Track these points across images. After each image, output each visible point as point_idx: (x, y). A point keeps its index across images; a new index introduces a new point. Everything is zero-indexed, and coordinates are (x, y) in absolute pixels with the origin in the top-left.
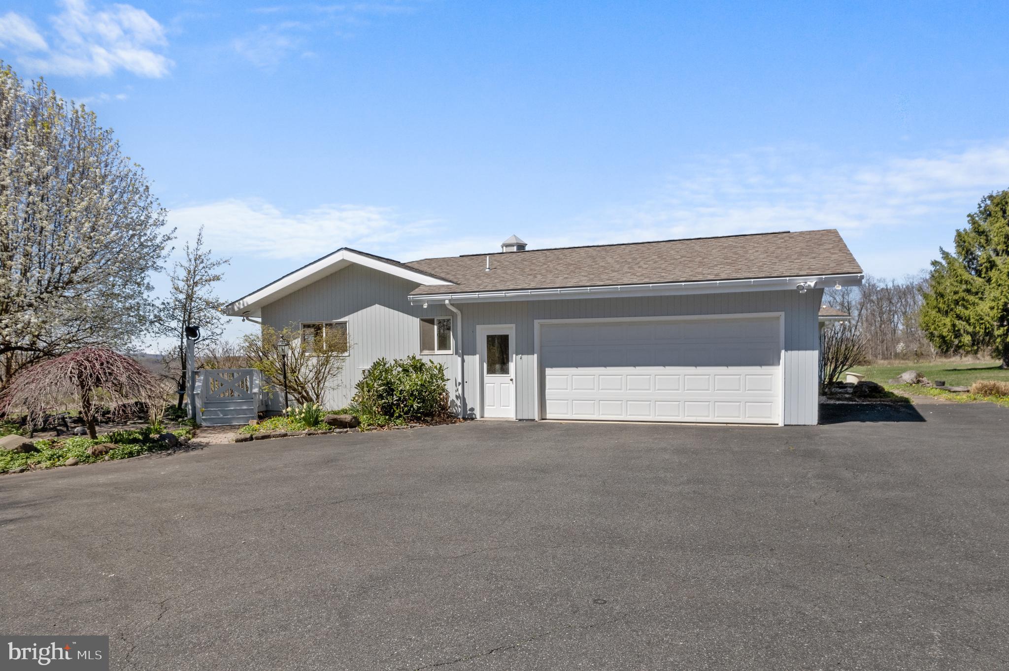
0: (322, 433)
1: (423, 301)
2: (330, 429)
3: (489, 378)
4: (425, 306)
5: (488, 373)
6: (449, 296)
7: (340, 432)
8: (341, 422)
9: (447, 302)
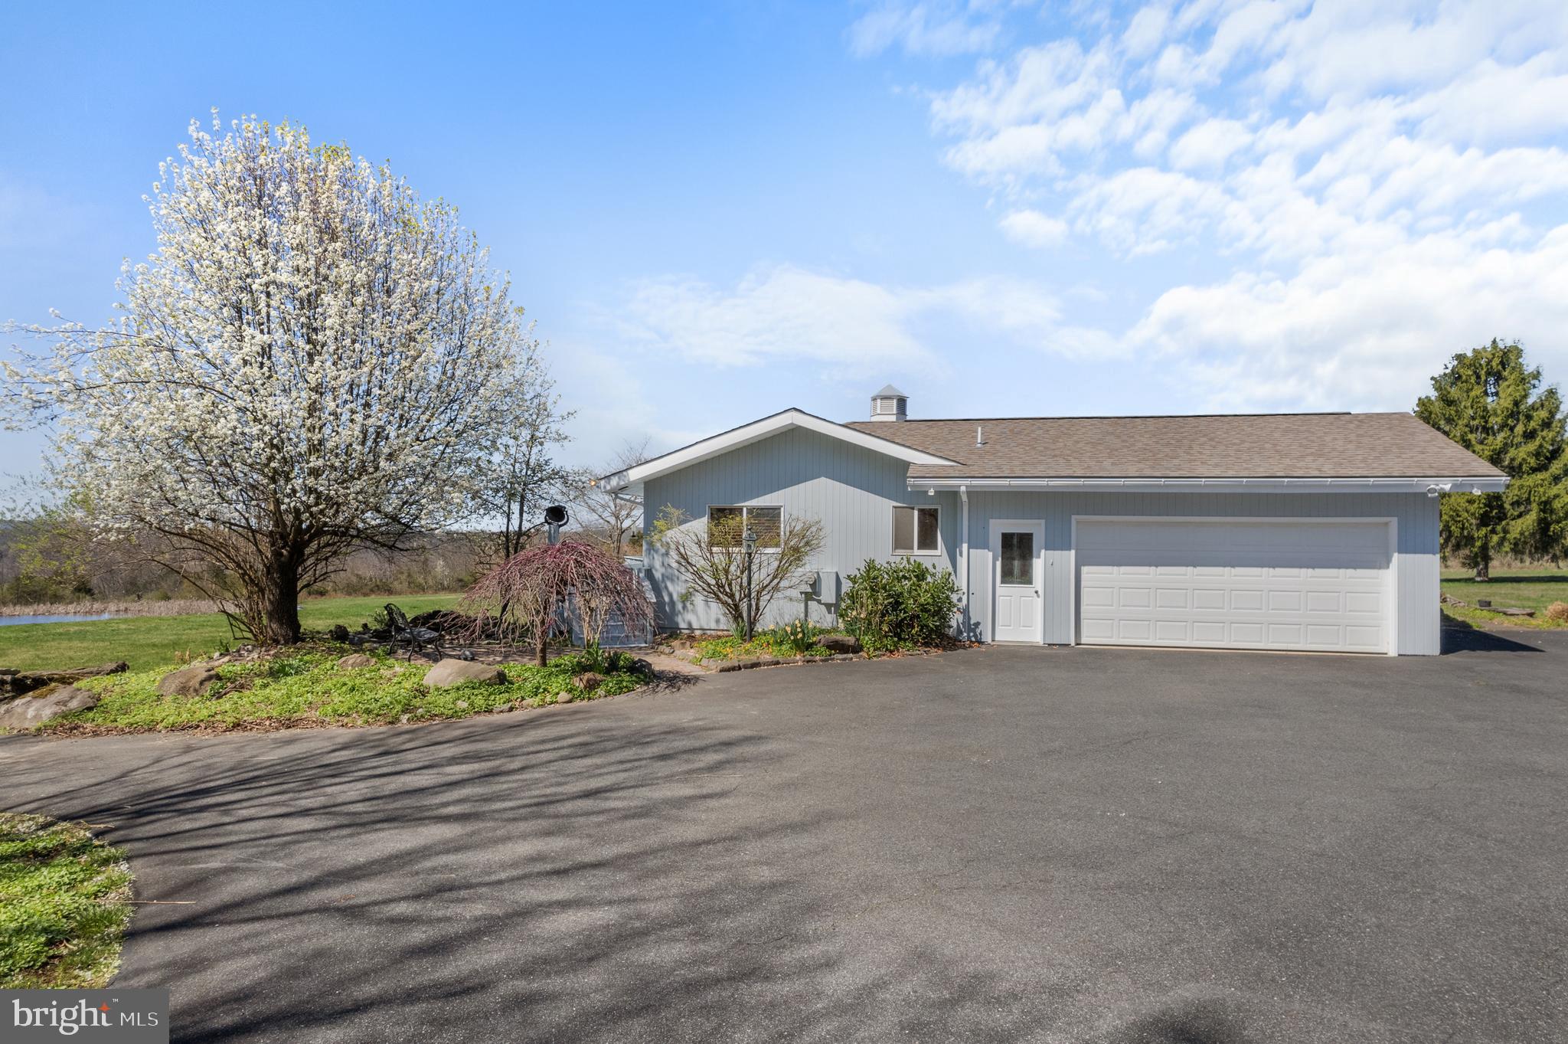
0: (822, 661)
1: (930, 486)
2: (830, 655)
3: (1002, 589)
4: (931, 493)
5: (1003, 582)
6: (968, 482)
7: (844, 659)
8: (843, 645)
9: (963, 489)
